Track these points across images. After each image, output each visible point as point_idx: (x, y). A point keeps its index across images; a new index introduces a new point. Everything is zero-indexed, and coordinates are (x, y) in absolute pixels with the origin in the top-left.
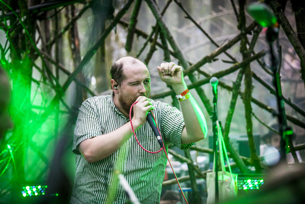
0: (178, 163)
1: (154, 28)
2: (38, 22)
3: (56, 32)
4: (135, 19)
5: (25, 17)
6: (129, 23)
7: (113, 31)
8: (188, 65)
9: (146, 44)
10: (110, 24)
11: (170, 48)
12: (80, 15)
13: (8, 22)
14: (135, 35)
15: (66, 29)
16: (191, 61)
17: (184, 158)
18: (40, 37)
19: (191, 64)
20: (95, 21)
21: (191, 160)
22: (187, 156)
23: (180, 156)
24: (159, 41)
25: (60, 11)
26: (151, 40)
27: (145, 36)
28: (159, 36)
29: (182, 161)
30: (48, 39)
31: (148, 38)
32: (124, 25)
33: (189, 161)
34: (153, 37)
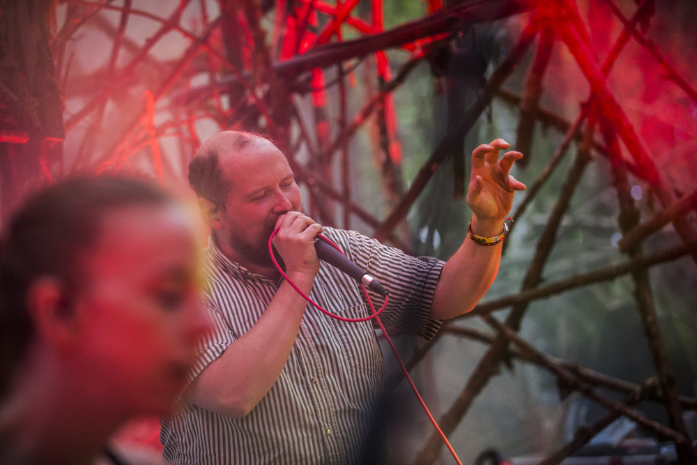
0: (651, 443)
1: (585, 107)
2: (298, 99)
3: (342, 122)
4: (536, 86)
5: (266, 87)
6: (523, 94)
7: (483, 117)
8: (674, 196)
9: (565, 148)
10: (475, 99)
11: (626, 154)
12: (401, 79)
13: (225, 102)
14: (538, 125)
15: (366, 114)
16: (681, 187)
17: (668, 431)
18: (304, 135)
19: (679, 194)
20: (438, 91)
21: (686, 435)
22: (675, 423)
23: (657, 425)
24: (598, 138)
25: (351, 69)
26: (578, 136)
27: (562, 126)
28: (597, 127)
29: (662, 439)
30: (321, 140)
31: (570, 132)
32: (511, 101)
33: (680, 438)
34: (583, 129)
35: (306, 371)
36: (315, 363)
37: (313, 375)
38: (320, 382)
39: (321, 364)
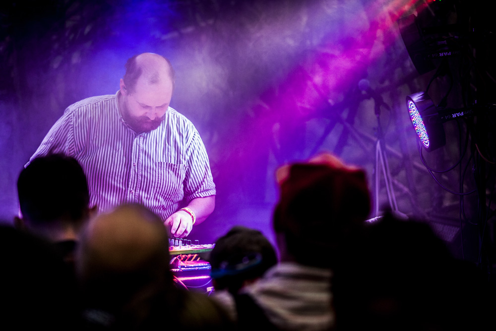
35: (130, 186)
36: (137, 183)
37: (133, 189)
38: (135, 194)
39: (140, 185)
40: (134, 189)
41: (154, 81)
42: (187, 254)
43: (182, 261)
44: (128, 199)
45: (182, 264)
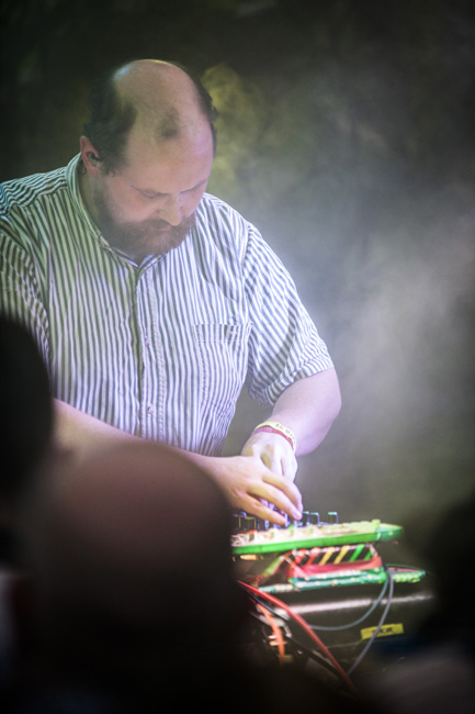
35: (145, 396)
36: (159, 386)
37: (152, 402)
38: (157, 413)
39: (165, 389)
40: (155, 401)
41: (170, 132)
42: (309, 549)
43: (298, 565)
44: (144, 429)
45: (298, 571)
